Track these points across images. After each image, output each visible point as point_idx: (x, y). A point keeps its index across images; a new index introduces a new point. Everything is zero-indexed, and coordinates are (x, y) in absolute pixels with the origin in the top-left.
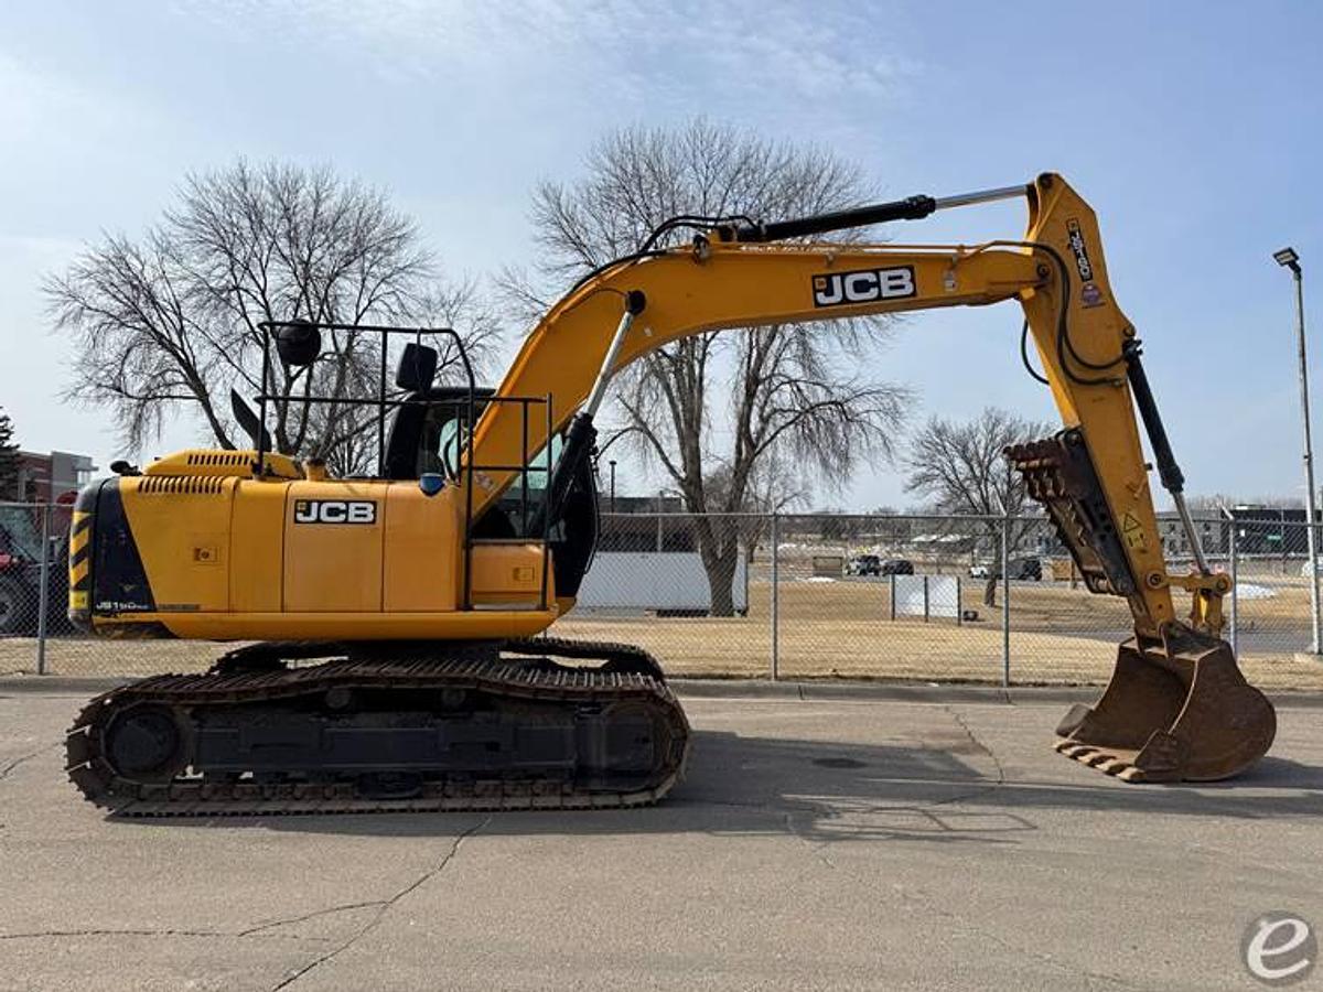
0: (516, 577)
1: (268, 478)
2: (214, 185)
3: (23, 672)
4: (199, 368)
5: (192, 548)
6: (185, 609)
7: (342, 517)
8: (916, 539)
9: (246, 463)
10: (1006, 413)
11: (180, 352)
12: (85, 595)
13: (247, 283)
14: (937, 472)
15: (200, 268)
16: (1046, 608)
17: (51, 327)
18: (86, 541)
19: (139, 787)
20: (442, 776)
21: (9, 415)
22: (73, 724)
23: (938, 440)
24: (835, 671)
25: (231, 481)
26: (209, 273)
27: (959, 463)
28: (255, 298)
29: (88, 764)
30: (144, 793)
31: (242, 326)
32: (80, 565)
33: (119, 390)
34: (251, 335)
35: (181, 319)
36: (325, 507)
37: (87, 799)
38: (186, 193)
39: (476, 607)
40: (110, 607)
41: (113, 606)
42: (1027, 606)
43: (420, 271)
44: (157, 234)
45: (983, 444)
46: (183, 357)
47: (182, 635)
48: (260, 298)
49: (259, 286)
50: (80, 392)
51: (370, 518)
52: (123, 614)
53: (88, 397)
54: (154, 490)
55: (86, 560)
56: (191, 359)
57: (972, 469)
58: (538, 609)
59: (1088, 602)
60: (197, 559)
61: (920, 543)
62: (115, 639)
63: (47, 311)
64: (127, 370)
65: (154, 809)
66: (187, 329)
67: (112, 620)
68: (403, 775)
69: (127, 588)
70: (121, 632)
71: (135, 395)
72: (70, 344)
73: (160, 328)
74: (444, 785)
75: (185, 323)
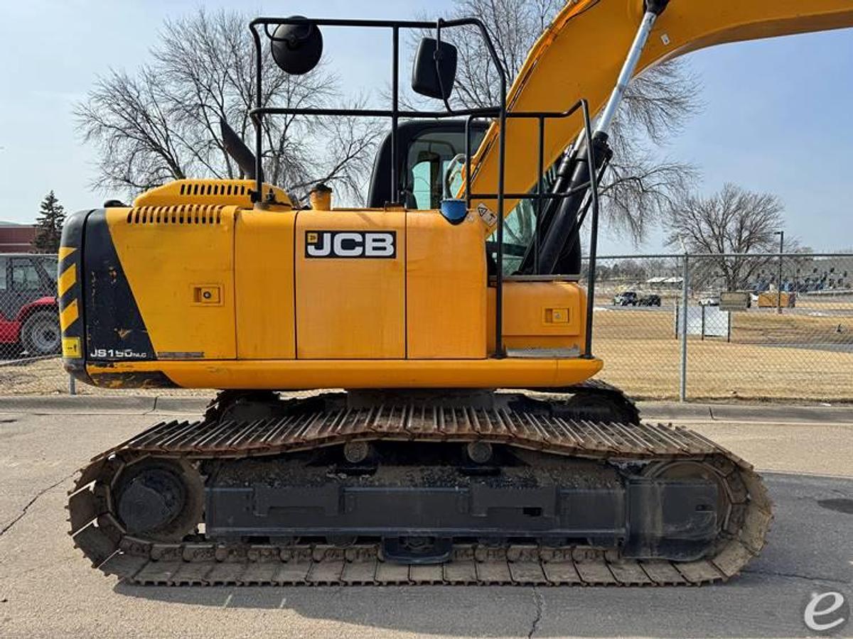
0: (549, 320)
1: (272, 207)
2: (183, 28)
3: (60, 391)
4: (181, 166)
5: (192, 287)
6: (188, 357)
7: (358, 251)
8: (649, 281)
9: (242, 193)
10: (740, 189)
11: (167, 154)
12: (76, 341)
13: (211, 102)
14: (688, 231)
15: (178, 94)
16: (761, 327)
17: (82, 140)
18: (73, 281)
19: (151, 546)
20: (471, 540)
21: (63, 206)
22: (75, 485)
23: (689, 210)
24: (735, 393)
25: (229, 210)
26: (183, 98)
27: (704, 225)
28: (216, 112)
29: (95, 522)
30: (155, 553)
31: (207, 135)
32: (70, 305)
33: (128, 181)
34: (215, 141)
35: (166, 130)
36: (339, 238)
37: (95, 566)
38: (165, 35)
39: (509, 354)
40: (105, 355)
41: (109, 354)
42: (748, 325)
43: (328, 91)
44: (147, 71)
45: (721, 212)
46: (169, 157)
47: (184, 385)
48: (219, 112)
49: (219, 104)
50: (103, 183)
51: (390, 251)
52: (120, 364)
53: (109, 186)
54: (144, 221)
55: (75, 302)
56: (175, 159)
57: (713, 230)
58: (582, 357)
59: (792, 323)
60: (197, 299)
61: (653, 284)
62: (115, 388)
63: (77, 128)
64: (134, 169)
65: (166, 576)
66: (171, 137)
67: (108, 369)
68: (432, 539)
69: (123, 334)
70: (118, 383)
71: (139, 184)
72: (95, 151)
73: (153, 137)
74: (474, 549)
75: (169, 132)
